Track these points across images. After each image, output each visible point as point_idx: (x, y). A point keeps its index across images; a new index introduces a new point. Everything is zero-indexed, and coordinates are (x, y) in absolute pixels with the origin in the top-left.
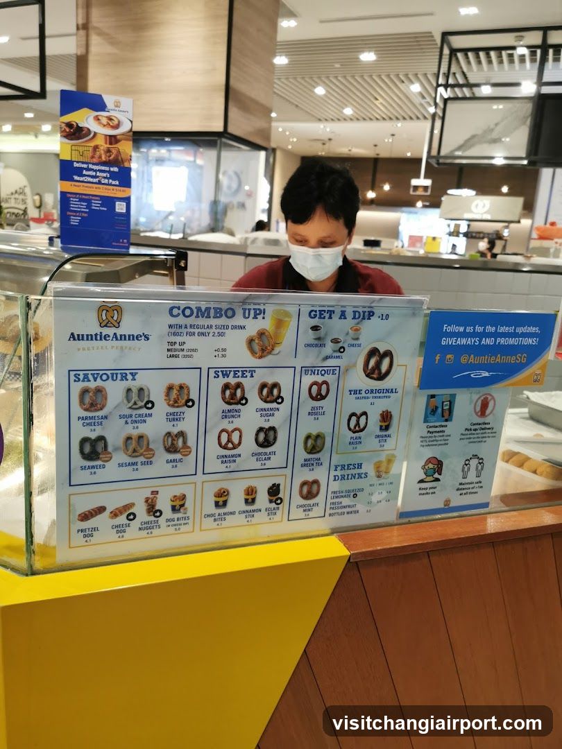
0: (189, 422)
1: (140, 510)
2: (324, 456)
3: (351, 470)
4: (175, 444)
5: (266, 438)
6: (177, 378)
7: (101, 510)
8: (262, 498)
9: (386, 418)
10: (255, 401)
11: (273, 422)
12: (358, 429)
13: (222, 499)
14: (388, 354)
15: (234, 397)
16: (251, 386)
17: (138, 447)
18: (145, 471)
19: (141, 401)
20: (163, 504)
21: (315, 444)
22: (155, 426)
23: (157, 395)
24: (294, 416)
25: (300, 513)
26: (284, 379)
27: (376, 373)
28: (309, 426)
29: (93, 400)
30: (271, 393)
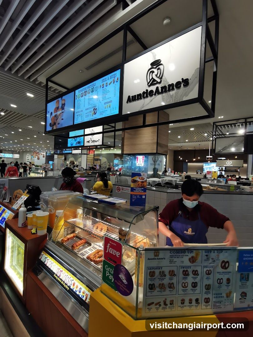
0: (174, 280)
1: (162, 304)
2: (211, 291)
3: (218, 295)
4: (171, 286)
5: (195, 285)
6: (172, 269)
7: (153, 303)
8: (194, 302)
9: (228, 280)
10: (191, 275)
11: (196, 281)
12: (220, 283)
13: (183, 302)
14: (228, 262)
15: (186, 273)
16: (190, 270)
17: (162, 286)
18: (164, 293)
19: (163, 274)
20: (168, 302)
21: (208, 287)
22: (166, 281)
23: (167, 273)
24: (202, 279)
25: (204, 307)
26: (199, 269)
27: (224, 267)
28: (206, 282)
29: (152, 274)
30: (195, 273)
